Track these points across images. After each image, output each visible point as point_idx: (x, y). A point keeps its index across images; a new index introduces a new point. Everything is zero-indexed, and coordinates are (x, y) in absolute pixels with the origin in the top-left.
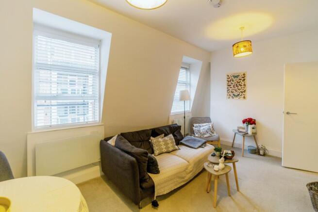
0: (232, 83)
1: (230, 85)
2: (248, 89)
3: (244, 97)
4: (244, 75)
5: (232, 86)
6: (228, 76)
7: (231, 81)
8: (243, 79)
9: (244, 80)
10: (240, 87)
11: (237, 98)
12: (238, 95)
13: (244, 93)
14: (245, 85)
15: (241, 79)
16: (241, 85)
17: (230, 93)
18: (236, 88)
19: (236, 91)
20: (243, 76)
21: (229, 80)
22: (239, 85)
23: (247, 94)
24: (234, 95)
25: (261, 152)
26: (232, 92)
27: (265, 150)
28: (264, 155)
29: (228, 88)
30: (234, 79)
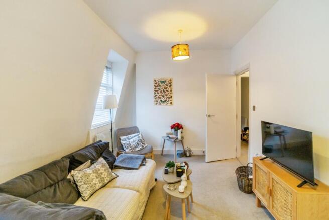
0: (159, 89)
1: (158, 91)
2: (174, 94)
3: (171, 103)
4: (171, 80)
5: (159, 91)
6: (155, 81)
7: (158, 86)
8: (169, 84)
9: (171, 85)
10: (167, 93)
11: (165, 104)
12: (165, 101)
13: (170, 99)
14: (171, 91)
15: (168, 85)
16: (168, 91)
17: (158, 99)
18: (164, 93)
19: (163, 96)
20: (170, 82)
21: (156, 85)
22: (167, 90)
23: (174, 99)
24: (161, 101)
25: (188, 154)
26: (159, 98)
27: (190, 151)
28: (190, 156)
29: (155, 94)
30: (161, 85)
